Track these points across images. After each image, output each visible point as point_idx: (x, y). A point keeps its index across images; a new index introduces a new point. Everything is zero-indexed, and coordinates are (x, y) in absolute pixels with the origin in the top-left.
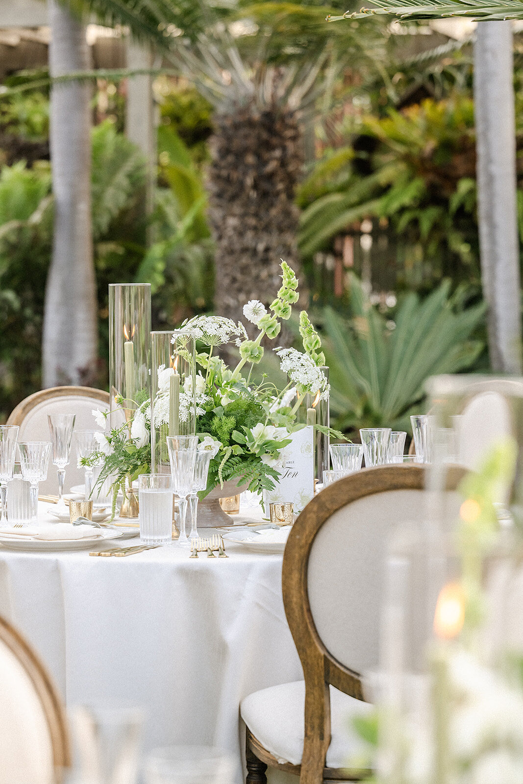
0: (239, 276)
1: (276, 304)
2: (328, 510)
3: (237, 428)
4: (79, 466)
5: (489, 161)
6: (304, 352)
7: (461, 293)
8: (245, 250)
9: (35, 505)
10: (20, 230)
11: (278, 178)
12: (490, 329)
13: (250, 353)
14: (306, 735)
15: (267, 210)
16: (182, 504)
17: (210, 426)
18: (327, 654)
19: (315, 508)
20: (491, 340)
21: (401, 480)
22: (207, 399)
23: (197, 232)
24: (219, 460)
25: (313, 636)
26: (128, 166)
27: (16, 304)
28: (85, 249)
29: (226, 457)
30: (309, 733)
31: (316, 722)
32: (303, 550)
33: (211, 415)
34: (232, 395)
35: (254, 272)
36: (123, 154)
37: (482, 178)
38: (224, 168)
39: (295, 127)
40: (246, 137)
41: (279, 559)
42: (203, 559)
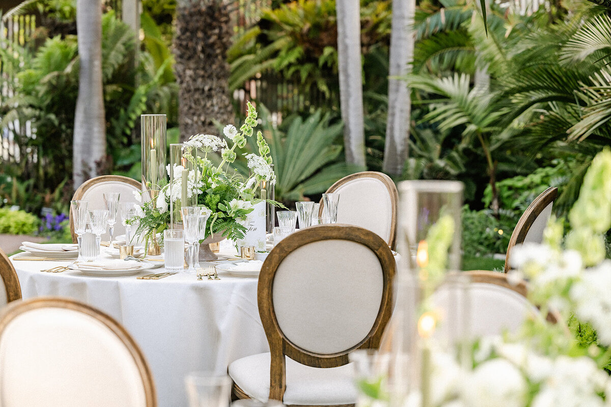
0: (193, 105)
1: (244, 127)
2: (286, 251)
3: (221, 201)
4: (124, 224)
5: (345, 36)
6: (260, 156)
7: (328, 117)
8: (197, 90)
9: (99, 248)
10: (58, 77)
11: (216, 47)
12: (346, 138)
13: (228, 156)
14: (271, 385)
15: (210, 66)
16: (191, 248)
17: (204, 200)
18: (284, 337)
19: (278, 251)
20: (346, 144)
21: (330, 234)
22: (203, 184)
23: (166, 78)
24: (210, 221)
25: (276, 326)
26: (124, 38)
27: (56, 123)
28: (98, 88)
29: (215, 219)
30: (273, 384)
31: (277, 377)
32: (270, 276)
33: (205, 194)
34: (218, 182)
35: (203, 103)
36: (120, 31)
37: (340, 47)
38: (184, 40)
39: (227, 15)
40: (197, 21)
41: (257, 280)
42: (205, 280)
